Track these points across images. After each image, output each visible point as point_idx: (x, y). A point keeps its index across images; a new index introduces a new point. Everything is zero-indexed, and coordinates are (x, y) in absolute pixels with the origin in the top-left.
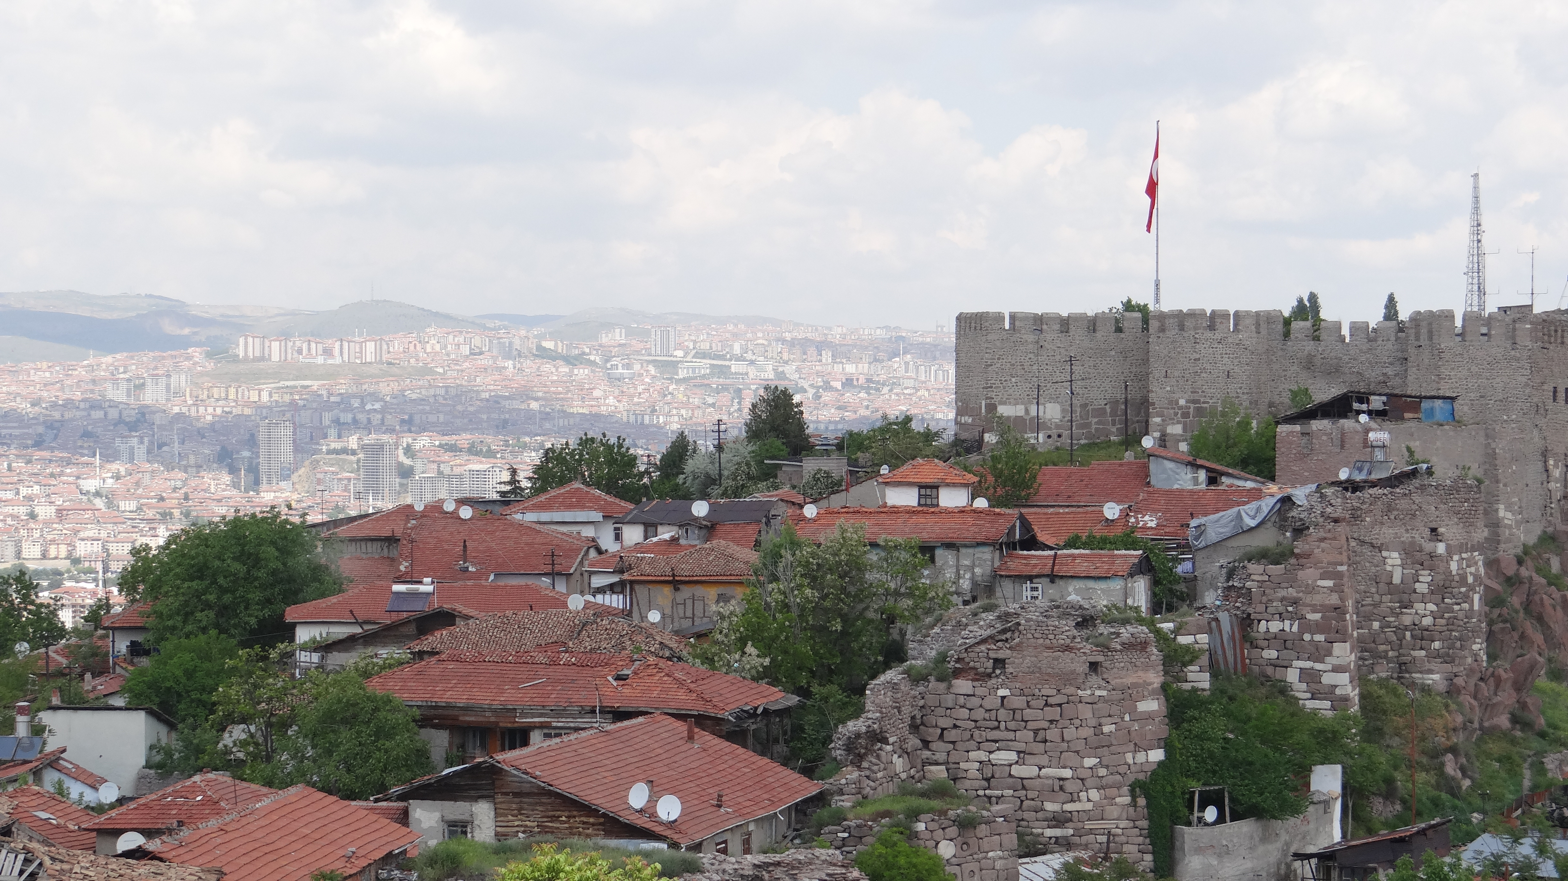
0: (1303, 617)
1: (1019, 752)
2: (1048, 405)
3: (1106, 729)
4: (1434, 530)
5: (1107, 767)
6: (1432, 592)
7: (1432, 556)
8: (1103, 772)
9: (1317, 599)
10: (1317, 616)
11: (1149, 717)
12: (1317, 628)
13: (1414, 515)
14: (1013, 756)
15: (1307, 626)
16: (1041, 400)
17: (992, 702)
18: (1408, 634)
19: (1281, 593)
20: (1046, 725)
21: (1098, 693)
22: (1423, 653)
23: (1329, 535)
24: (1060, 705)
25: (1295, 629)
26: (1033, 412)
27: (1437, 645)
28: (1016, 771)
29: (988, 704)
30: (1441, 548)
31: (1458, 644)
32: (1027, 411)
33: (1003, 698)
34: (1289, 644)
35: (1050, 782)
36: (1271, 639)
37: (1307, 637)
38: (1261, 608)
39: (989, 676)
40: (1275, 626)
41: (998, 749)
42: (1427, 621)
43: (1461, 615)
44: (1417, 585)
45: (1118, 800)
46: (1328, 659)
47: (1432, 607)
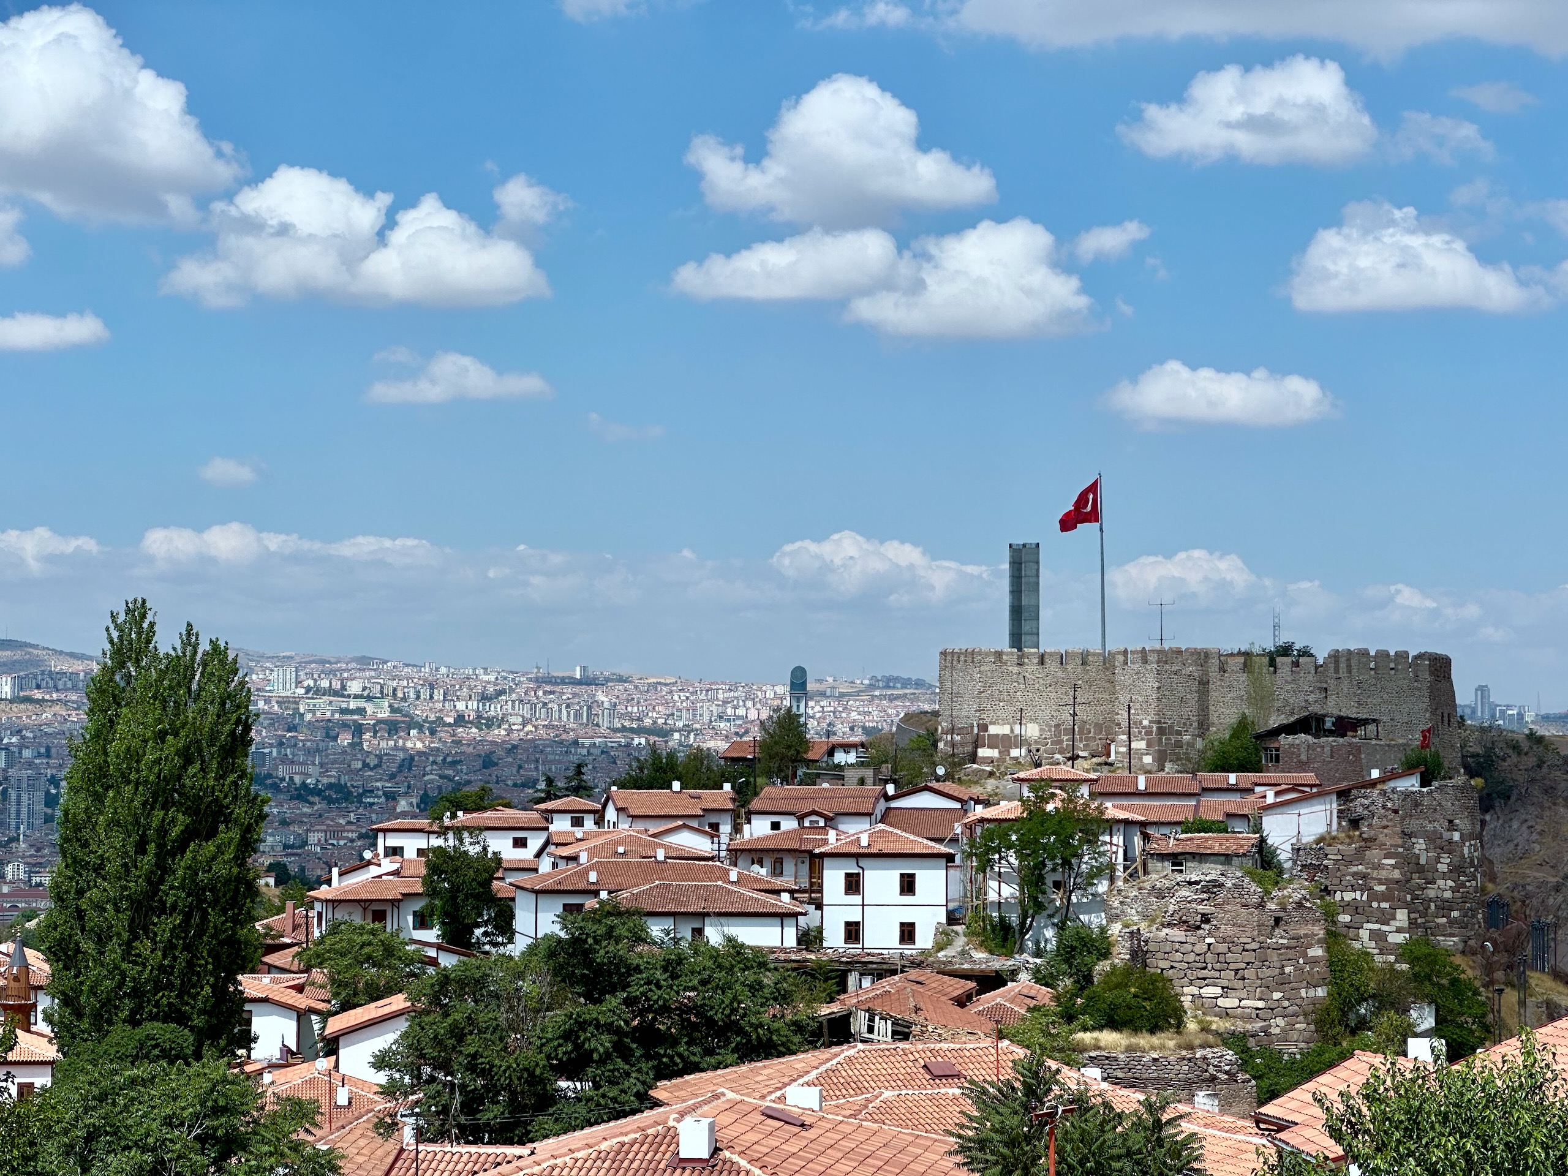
0: (1371, 889)
1: (1223, 988)
2: (1029, 725)
3: (1287, 970)
4: (1450, 822)
5: (1288, 1000)
6: (1451, 871)
7: (1450, 842)
8: (1286, 1003)
9: (1383, 874)
10: (1383, 888)
11: (1315, 961)
12: (1383, 898)
13: (1435, 810)
14: (1218, 990)
15: (1374, 896)
16: (1024, 721)
17: (1201, 948)
18: (1432, 905)
19: (1354, 869)
20: (1243, 965)
21: (1281, 941)
22: (1444, 920)
23: (1389, 824)
24: (1254, 950)
25: (1365, 898)
26: (1017, 731)
27: (1455, 914)
28: (1221, 1002)
29: (1197, 949)
30: (1456, 836)
31: (1470, 913)
32: (1012, 731)
33: (1209, 945)
34: (1360, 910)
35: (1249, 1010)
36: (1346, 906)
37: (1375, 905)
38: (1336, 881)
39: (1199, 928)
40: (1348, 896)
41: (1207, 985)
42: (1448, 895)
43: (1471, 890)
44: (1439, 865)
45: (1297, 1026)
46: (1392, 922)
47: (1450, 883)
